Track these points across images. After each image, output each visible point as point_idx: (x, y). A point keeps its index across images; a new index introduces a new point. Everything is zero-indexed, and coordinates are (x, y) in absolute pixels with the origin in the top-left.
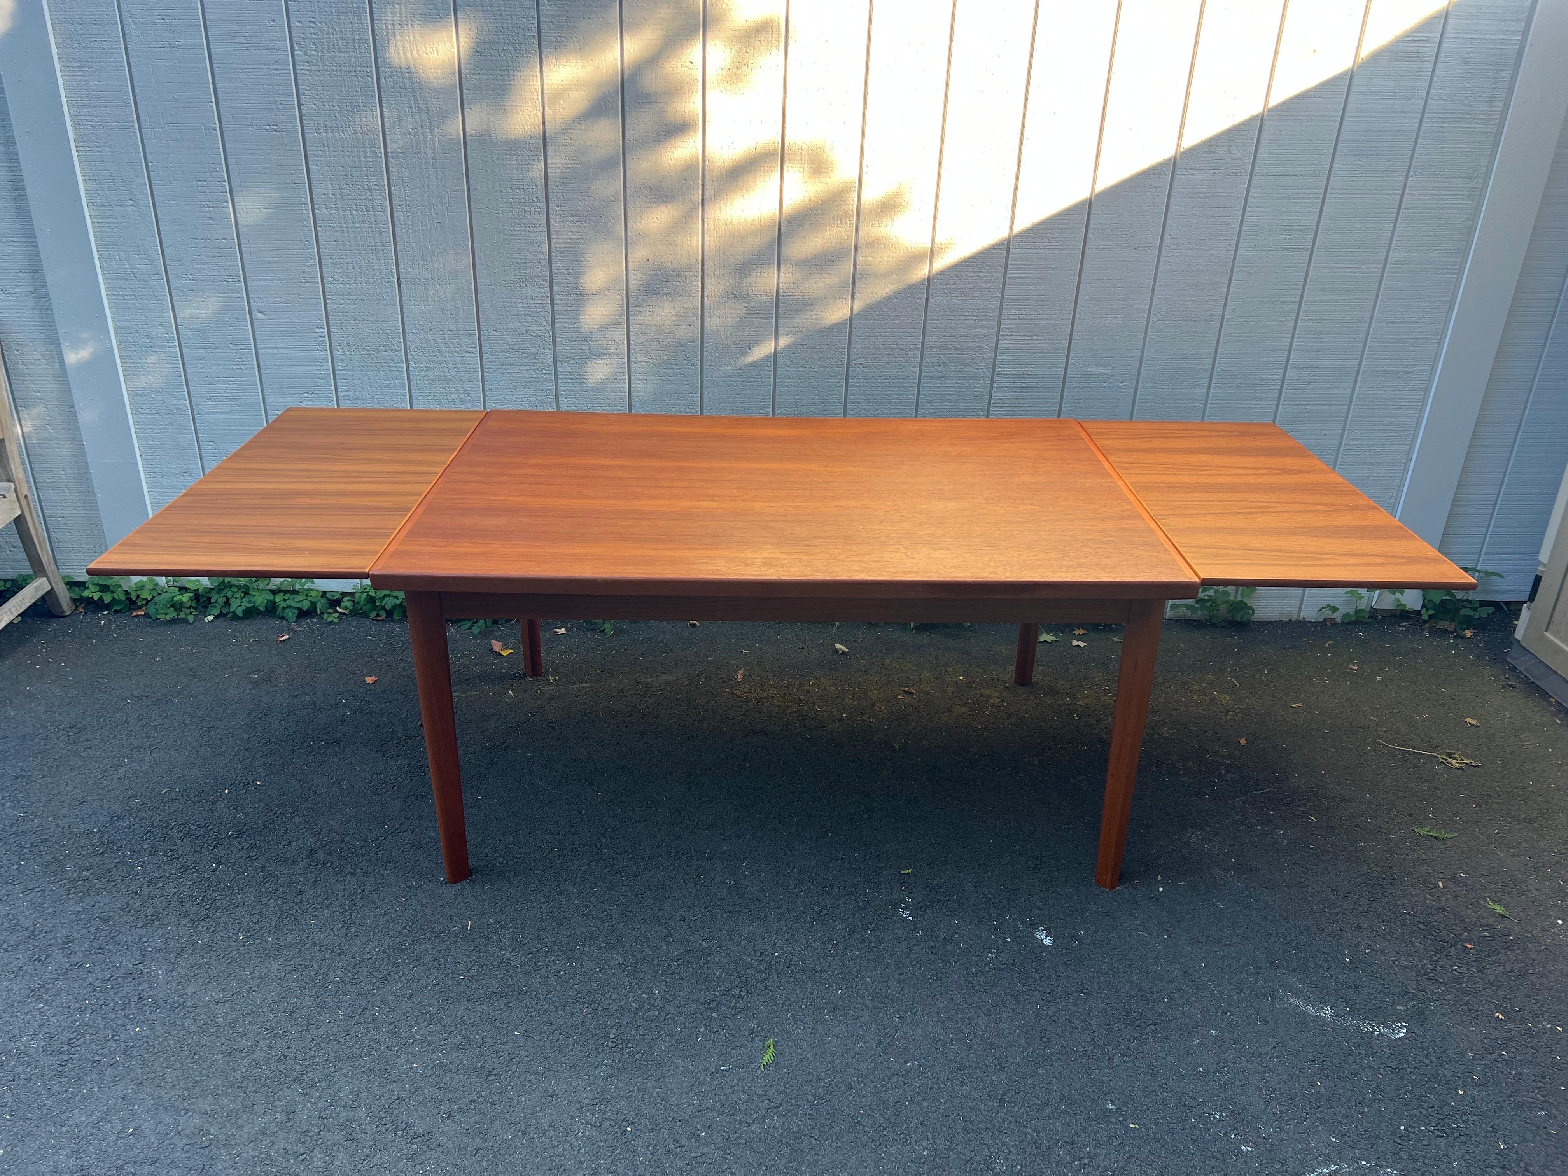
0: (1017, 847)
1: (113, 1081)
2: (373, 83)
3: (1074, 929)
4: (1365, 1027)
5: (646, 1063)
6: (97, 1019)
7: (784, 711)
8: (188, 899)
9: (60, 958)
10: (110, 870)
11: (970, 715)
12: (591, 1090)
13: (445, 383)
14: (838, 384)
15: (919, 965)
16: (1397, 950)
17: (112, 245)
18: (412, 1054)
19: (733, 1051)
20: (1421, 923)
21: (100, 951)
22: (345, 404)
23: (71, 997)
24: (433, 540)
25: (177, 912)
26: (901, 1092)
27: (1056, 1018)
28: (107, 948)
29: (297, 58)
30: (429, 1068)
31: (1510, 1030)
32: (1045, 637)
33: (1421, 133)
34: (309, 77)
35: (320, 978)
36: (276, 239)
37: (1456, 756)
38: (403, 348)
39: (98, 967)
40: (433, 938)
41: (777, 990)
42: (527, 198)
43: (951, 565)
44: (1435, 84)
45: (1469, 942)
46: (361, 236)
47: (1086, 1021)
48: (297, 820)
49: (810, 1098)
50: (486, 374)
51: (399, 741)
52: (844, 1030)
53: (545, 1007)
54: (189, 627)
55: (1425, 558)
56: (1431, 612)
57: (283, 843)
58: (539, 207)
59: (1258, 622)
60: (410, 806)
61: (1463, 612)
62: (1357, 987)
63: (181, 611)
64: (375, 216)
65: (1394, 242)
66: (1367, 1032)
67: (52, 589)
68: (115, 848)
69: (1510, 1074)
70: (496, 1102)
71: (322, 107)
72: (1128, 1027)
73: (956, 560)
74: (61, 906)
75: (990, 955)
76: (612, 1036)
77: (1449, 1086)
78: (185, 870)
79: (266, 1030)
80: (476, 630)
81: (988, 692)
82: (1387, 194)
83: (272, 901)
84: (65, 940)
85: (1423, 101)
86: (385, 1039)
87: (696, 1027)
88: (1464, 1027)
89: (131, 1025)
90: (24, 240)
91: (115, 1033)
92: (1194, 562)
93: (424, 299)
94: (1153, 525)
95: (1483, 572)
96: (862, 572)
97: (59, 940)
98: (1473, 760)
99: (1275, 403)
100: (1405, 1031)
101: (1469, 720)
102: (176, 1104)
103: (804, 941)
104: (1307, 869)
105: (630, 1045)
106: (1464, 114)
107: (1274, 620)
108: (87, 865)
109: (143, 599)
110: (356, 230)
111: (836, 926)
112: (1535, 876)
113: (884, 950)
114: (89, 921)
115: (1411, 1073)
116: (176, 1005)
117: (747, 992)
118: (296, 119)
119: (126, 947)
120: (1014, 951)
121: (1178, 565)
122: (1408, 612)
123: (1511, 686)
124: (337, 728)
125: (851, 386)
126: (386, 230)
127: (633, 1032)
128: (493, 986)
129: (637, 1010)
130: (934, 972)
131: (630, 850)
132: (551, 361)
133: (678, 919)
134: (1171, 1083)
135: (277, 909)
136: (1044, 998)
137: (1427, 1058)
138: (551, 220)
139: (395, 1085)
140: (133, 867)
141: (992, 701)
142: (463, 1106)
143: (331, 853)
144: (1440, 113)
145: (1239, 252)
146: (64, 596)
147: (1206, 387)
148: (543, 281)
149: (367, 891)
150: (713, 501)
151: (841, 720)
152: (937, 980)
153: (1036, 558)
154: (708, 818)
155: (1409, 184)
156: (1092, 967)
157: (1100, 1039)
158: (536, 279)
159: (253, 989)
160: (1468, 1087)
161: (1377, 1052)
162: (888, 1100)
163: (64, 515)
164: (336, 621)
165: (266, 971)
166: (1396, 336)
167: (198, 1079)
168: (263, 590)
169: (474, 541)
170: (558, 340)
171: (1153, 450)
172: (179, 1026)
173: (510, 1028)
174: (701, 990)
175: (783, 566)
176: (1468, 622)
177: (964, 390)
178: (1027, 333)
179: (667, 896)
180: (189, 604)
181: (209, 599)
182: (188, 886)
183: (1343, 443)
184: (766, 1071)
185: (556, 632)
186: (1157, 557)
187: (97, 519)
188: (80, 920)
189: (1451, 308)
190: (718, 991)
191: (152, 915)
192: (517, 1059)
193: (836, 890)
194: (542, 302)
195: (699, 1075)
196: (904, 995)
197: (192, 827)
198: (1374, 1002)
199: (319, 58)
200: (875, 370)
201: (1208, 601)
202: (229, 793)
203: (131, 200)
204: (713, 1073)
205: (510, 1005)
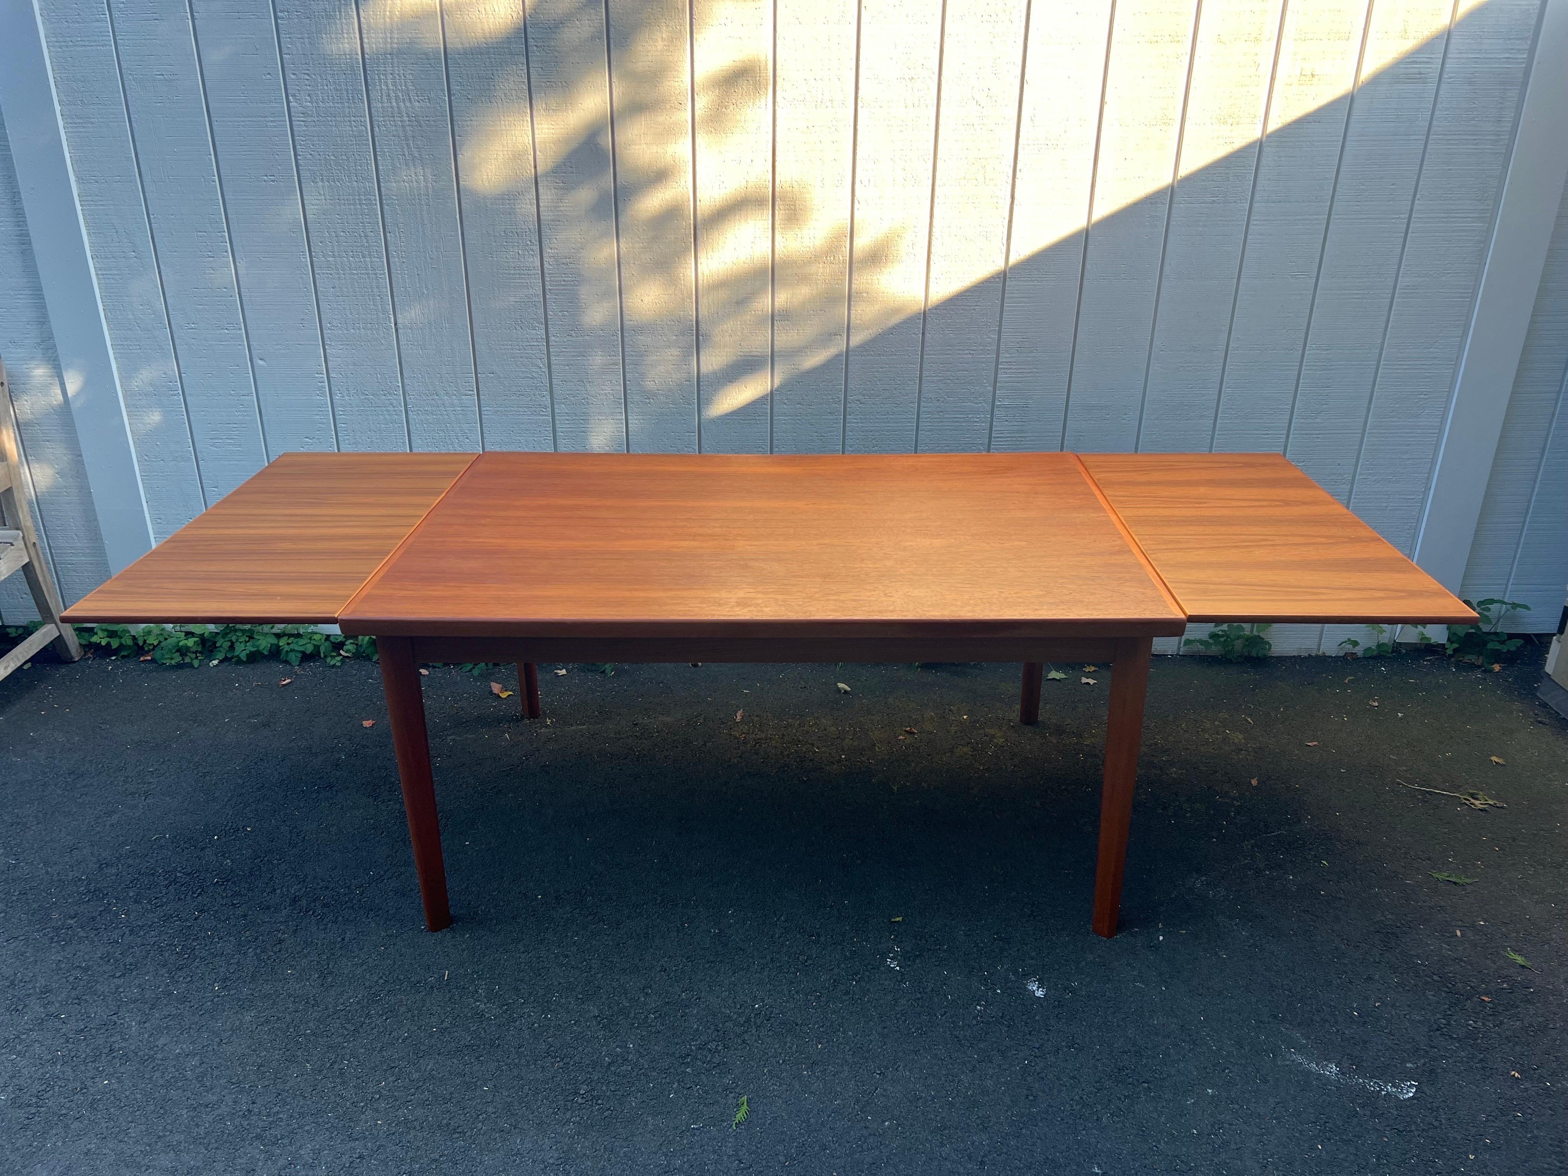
0: (1014, 894)
1: (78, 1135)
2: (367, 133)
3: (1068, 980)
4: (1372, 1086)
5: (615, 1121)
6: (68, 1071)
7: (782, 753)
8: (167, 948)
9: (36, 1009)
10: (93, 919)
11: (972, 755)
12: (557, 1150)
13: (444, 426)
14: (836, 421)
15: (903, 1018)
16: (1409, 1003)
17: (116, 296)
18: (377, 1110)
19: (705, 1109)
20: (1435, 974)
21: (76, 1001)
22: (346, 448)
23: (44, 1048)
24: (408, 583)
25: (156, 961)
26: (877, 1153)
27: (1044, 1075)
28: (84, 998)
29: (292, 109)
30: (394, 1125)
31: (1526, 1089)
32: (1054, 675)
33: (1427, 156)
34: (305, 128)
35: (291, 1030)
36: (276, 288)
37: (1479, 797)
38: (401, 392)
39: (73, 1018)
40: (409, 989)
41: (755, 1044)
42: (520, 241)
43: (929, 603)
44: (1439, 106)
45: (1486, 995)
46: (358, 282)
47: (1076, 1078)
48: (283, 867)
49: (782, 1158)
50: (483, 417)
51: (391, 785)
52: (821, 1086)
53: (516, 1061)
54: (194, 671)
55: (1426, 592)
56: (1456, 646)
57: (268, 890)
58: (532, 250)
59: (1276, 657)
60: (397, 851)
61: (1490, 646)
62: (1365, 1042)
63: (187, 655)
64: (371, 262)
65: (1403, 267)
66: (1374, 1091)
67: (60, 636)
68: (101, 895)
69: (1525, 1137)
70: (458, 1162)
71: (318, 157)
72: (1120, 1085)
73: (935, 598)
74: (43, 955)
75: (979, 1007)
76: (582, 1092)
77: (1460, 1150)
78: (168, 918)
79: (233, 1084)
80: (476, 672)
81: (992, 731)
82: (1393, 219)
83: (251, 950)
84: (43, 990)
85: (1427, 124)
86: (351, 1095)
87: (669, 1083)
88: (1477, 1087)
89: (100, 1077)
90: (31, 292)
91: (83, 1086)
92: (1183, 598)
93: (420, 343)
94: (1143, 561)
95: (1510, 604)
96: (836, 611)
97: (37, 989)
98: (1497, 800)
99: (1285, 432)
100: (1414, 1090)
101: (1494, 758)
102: (138, 1159)
103: (786, 992)
104: (1316, 916)
105: (600, 1102)
106: (1470, 135)
107: (1292, 655)
108: (72, 913)
109: (150, 644)
110: (352, 276)
111: (821, 977)
112: (1559, 924)
113: (868, 1001)
114: (68, 971)
115: (1419, 1136)
116: (146, 1057)
117: (724, 1046)
118: (292, 169)
119: (102, 997)
120: (1004, 1003)
121: (1165, 601)
122: (1432, 646)
123: (1540, 722)
124: (331, 772)
125: (849, 423)
126: (383, 276)
127: (604, 1088)
128: (465, 1039)
129: (610, 1064)
130: (919, 1026)
131: (615, 897)
132: (548, 402)
133: (658, 969)
134: (1162, 1145)
135: (255, 958)
136: (1033, 1053)
137: (1437, 1120)
138: (545, 263)
139: (357, 1142)
140: (116, 914)
141: (995, 740)
142: (424, 1165)
143: (314, 901)
144: (1445, 135)
145: (1242, 280)
146: (72, 641)
147: (1213, 418)
148: (538, 323)
149: (347, 939)
150: (695, 540)
151: (840, 761)
152: (921, 1034)
153: (1018, 595)
154: (696, 864)
155: (1416, 207)
156: (1085, 1020)
157: (1090, 1097)
158: (531, 321)
159: (224, 1041)
160: (1479, 1151)
161: (1382, 1114)
162: (863, 1162)
163: (73, 562)
164: (338, 664)
165: (237, 1023)
166: (1408, 363)
167: (161, 1134)
168: (267, 634)
169: (448, 584)
170: (554, 381)
171: (1150, 483)
172: (148, 1079)
173: (478, 1084)
174: (677, 1044)
175: (757, 605)
176: (1497, 657)
177: (964, 424)
178: (1026, 367)
179: (649, 945)
180: (194, 649)
181: (215, 643)
182: (168, 936)
183: (1358, 472)
184: (738, 1130)
185: (557, 673)
186: (1143, 594)
187: (105, 566)
188: (61, 969)
189: (1465, 333)
190: (694, 1045)
191: (131, 965)
192: (484, 1115)
193: (822, 939)
194: (538, 343)
195: (668, 1133)
196: (886, 1049)
197: (178, 874)
198: (1382, 1059)
199: (314, 109)
200: (873, 406)
201: (1222, 636)
202: (218, 839)
203: (134, 252)
204: (683, 1132)
205: (481, 1058)
